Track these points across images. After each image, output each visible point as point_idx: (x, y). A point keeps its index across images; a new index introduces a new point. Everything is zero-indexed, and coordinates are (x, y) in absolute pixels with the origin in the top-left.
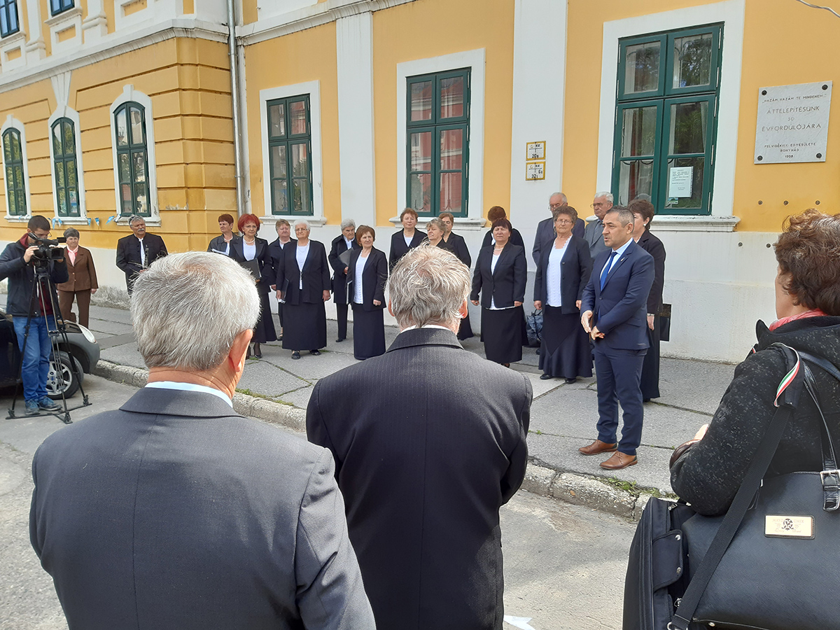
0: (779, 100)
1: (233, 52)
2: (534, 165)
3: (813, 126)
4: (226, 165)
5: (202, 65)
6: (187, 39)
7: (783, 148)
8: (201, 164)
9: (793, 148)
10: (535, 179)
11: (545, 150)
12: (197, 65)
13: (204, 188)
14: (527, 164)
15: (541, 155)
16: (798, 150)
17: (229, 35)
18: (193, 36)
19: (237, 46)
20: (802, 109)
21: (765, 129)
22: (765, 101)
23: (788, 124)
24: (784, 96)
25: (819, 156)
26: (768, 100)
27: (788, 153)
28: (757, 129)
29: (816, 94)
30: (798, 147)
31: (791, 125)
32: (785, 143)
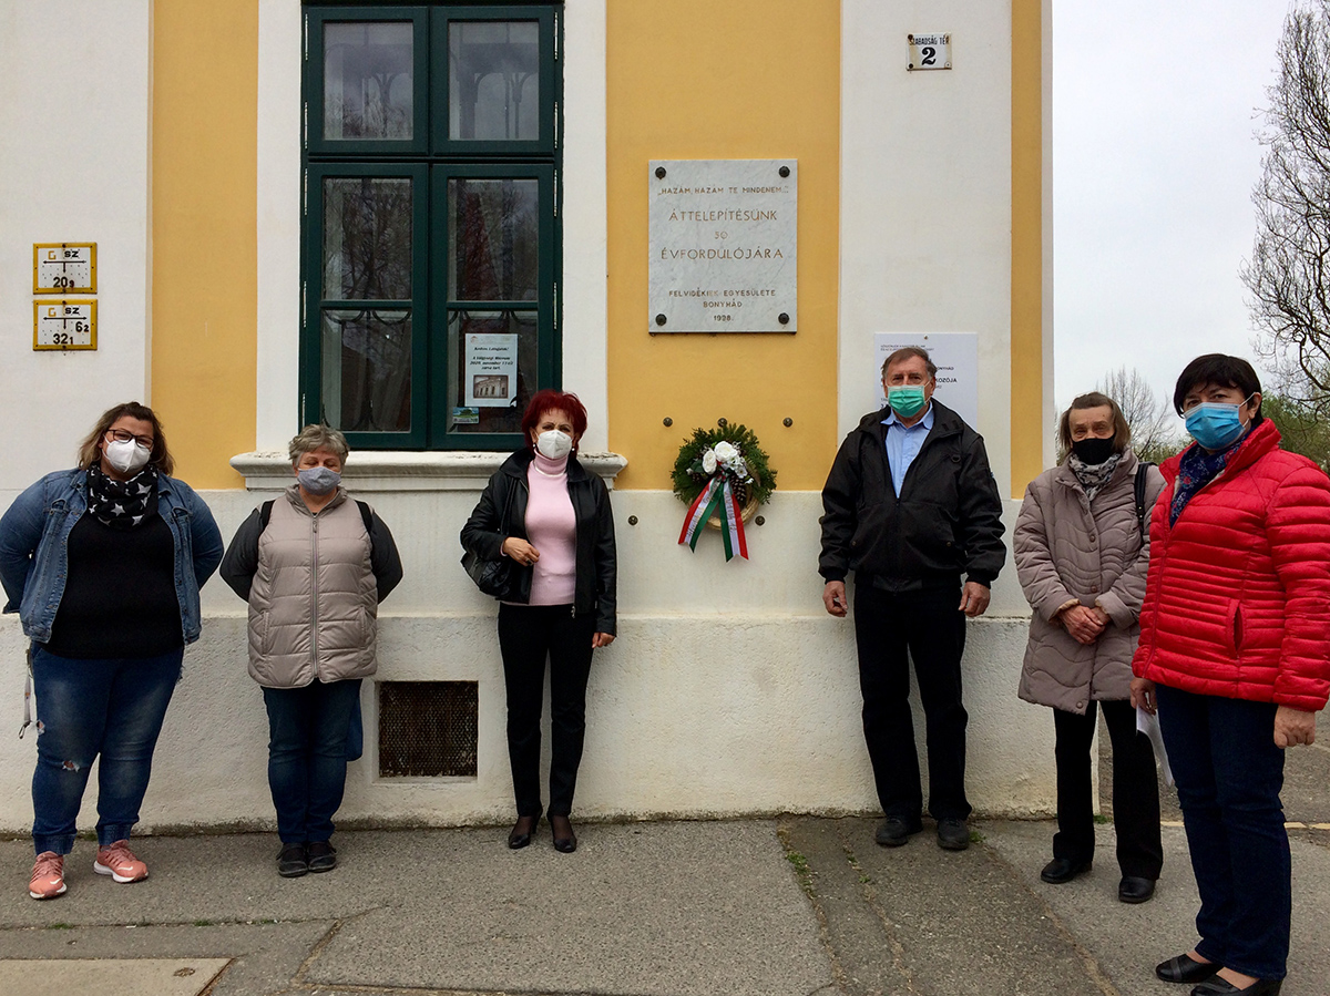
0: (692, 190)
2: (59, 311)
3: (767, 253)
7: (708, 299)
9: (729, 299)
10: (64, 349)
11: (94, 268)
14: (36, 304)
15: (83, 281)
16: (740, 304)
20: (743, 216)
21: (668, 254)
22: (664, 191)
23: (715, 245)
24: (702, 184)
25: (784, 319)
26: (670, 190)
27: (720, 311)
28: (650, 254)
29: (769, 185)
30: (739, 298)
31: (722, 247)
32: (712, 288)
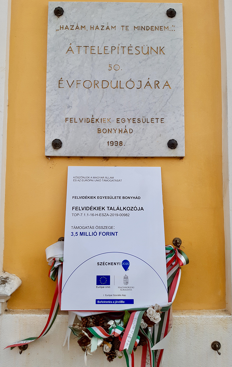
0: (88, 28)
3: (157, 84)
7: (102, 126)
9: (122, 126)
16: (131, 131)
20: (134, 51)
21: (64, 84)
22: (62, 28)
23: (108, 76)
24: (96, 22)
25: (172, 145)
26: (67, 27)
27: (112, 137)
28: (47, 83)
29: (157, 25)
30: (130, 125)
31: (114, 78)
32: (105, 116)
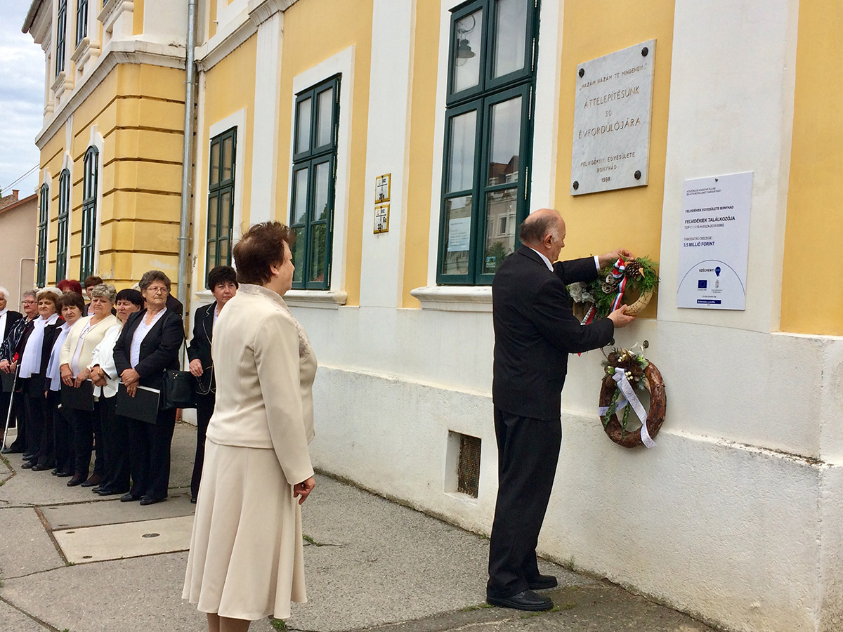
1: (190, 78)
2: (380, 212)
3: (632, 122)
4: (170, 223)
5: (147, 97)
6: (130, 66)
7: (600, 166)
8: (134, 220)
9: (610, 164)
10: (380, 232)
11: (389, 187)
12: (141, 97)
13: (135, 251)
14: (375, 209)
15: (386, 195)
16: (615, 167)
17: (187, 58)
18: (138, 62)
19: (197, 74)
20: (621, 95)
21: (582, 135)
22: (582, 86)
23: (605, 122)
24: (602, 76)
25: (638, 176)
26: (586, 85)
27: (605, 174)
28: (573, 136)
29: (635, 66)
30: (615, 162)
31: (609, 123)
32: (602, 157)
